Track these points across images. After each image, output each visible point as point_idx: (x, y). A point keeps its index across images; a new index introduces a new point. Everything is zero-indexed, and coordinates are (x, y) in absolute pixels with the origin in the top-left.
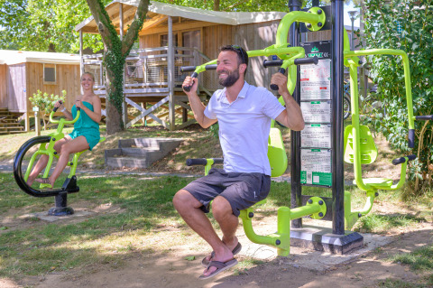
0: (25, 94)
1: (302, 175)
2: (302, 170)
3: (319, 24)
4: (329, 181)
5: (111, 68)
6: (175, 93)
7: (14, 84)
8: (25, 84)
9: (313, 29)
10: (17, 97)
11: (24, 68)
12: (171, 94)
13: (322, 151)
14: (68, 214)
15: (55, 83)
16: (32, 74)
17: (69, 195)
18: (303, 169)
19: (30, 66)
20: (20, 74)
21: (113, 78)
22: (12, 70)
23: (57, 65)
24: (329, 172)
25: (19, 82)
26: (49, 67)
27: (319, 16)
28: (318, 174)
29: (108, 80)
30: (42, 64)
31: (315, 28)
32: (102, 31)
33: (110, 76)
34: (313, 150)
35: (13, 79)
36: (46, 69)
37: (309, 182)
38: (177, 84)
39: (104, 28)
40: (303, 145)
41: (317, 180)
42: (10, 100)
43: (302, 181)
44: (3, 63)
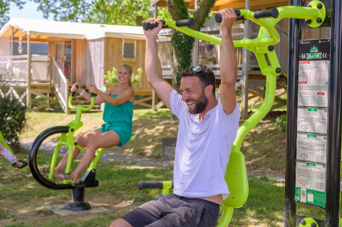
0: (103, 70)
1: (297, 192)
2: (296, 186)
3: (319, 20)
4: (323, 201)
5: (179, 48)
6: (250, 77)
7: (92, 60)
8: (103, 61)
9: (312, 25)
10: (95, 74)
11: (103, 43)
12: (245, 77)
13: (317, 166)
14: (84, 209)
15: (134, 60)
16: (111, 50)
17: (86, 189)
18: (298, 185)
19: (109, 41)
20: (98, 49)
21: (181, 59)
22: (92, 45)
23: (138, 41)
24: (324, 191)
25: (97, 58)
26: (129, 42)
27: (319, 11)
28: (313, 192)
29: (175, 61)
30: (121, 39)
31: (315, 25)
32: (171, 7)
33: (178, 56)
34: (308, 164)
35: (92, 54)
36: (125, 44)
37: (303, 200)
38: (253, 66)
39: (173, 4)
40: (298, 158)
41: (311, 198)
42: (88, 76)
43: (297, 198)
44: (82, 38)
